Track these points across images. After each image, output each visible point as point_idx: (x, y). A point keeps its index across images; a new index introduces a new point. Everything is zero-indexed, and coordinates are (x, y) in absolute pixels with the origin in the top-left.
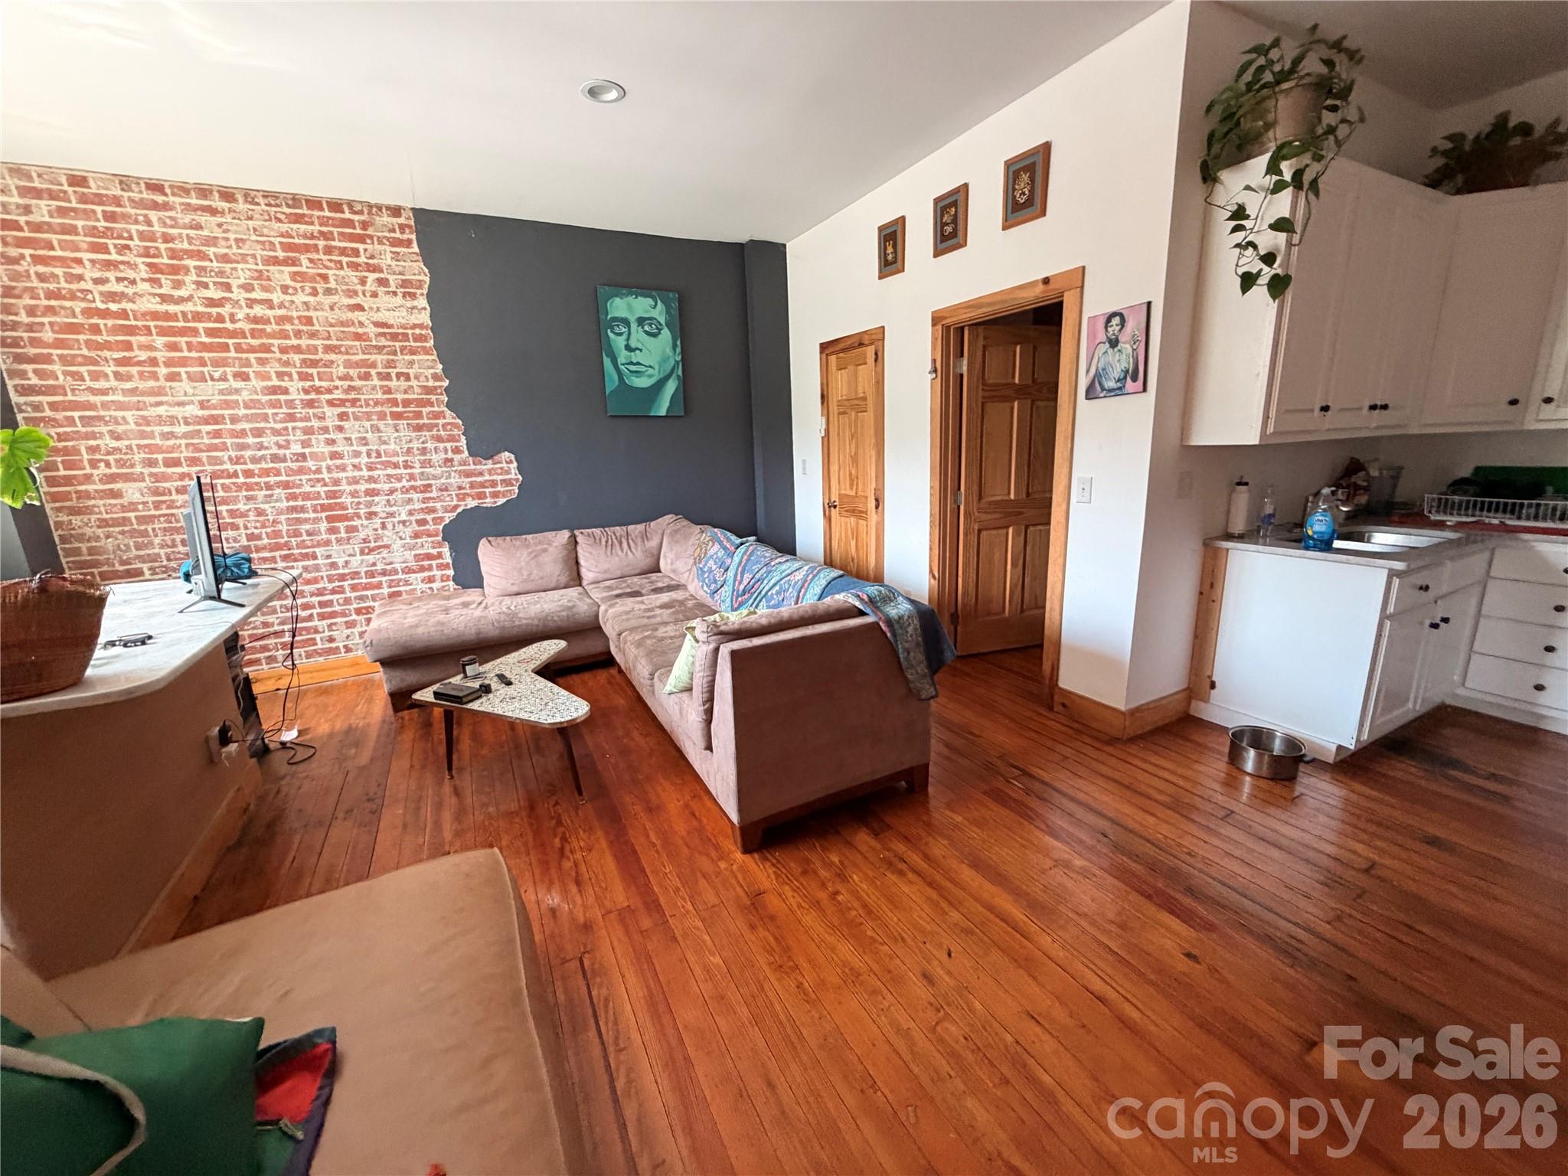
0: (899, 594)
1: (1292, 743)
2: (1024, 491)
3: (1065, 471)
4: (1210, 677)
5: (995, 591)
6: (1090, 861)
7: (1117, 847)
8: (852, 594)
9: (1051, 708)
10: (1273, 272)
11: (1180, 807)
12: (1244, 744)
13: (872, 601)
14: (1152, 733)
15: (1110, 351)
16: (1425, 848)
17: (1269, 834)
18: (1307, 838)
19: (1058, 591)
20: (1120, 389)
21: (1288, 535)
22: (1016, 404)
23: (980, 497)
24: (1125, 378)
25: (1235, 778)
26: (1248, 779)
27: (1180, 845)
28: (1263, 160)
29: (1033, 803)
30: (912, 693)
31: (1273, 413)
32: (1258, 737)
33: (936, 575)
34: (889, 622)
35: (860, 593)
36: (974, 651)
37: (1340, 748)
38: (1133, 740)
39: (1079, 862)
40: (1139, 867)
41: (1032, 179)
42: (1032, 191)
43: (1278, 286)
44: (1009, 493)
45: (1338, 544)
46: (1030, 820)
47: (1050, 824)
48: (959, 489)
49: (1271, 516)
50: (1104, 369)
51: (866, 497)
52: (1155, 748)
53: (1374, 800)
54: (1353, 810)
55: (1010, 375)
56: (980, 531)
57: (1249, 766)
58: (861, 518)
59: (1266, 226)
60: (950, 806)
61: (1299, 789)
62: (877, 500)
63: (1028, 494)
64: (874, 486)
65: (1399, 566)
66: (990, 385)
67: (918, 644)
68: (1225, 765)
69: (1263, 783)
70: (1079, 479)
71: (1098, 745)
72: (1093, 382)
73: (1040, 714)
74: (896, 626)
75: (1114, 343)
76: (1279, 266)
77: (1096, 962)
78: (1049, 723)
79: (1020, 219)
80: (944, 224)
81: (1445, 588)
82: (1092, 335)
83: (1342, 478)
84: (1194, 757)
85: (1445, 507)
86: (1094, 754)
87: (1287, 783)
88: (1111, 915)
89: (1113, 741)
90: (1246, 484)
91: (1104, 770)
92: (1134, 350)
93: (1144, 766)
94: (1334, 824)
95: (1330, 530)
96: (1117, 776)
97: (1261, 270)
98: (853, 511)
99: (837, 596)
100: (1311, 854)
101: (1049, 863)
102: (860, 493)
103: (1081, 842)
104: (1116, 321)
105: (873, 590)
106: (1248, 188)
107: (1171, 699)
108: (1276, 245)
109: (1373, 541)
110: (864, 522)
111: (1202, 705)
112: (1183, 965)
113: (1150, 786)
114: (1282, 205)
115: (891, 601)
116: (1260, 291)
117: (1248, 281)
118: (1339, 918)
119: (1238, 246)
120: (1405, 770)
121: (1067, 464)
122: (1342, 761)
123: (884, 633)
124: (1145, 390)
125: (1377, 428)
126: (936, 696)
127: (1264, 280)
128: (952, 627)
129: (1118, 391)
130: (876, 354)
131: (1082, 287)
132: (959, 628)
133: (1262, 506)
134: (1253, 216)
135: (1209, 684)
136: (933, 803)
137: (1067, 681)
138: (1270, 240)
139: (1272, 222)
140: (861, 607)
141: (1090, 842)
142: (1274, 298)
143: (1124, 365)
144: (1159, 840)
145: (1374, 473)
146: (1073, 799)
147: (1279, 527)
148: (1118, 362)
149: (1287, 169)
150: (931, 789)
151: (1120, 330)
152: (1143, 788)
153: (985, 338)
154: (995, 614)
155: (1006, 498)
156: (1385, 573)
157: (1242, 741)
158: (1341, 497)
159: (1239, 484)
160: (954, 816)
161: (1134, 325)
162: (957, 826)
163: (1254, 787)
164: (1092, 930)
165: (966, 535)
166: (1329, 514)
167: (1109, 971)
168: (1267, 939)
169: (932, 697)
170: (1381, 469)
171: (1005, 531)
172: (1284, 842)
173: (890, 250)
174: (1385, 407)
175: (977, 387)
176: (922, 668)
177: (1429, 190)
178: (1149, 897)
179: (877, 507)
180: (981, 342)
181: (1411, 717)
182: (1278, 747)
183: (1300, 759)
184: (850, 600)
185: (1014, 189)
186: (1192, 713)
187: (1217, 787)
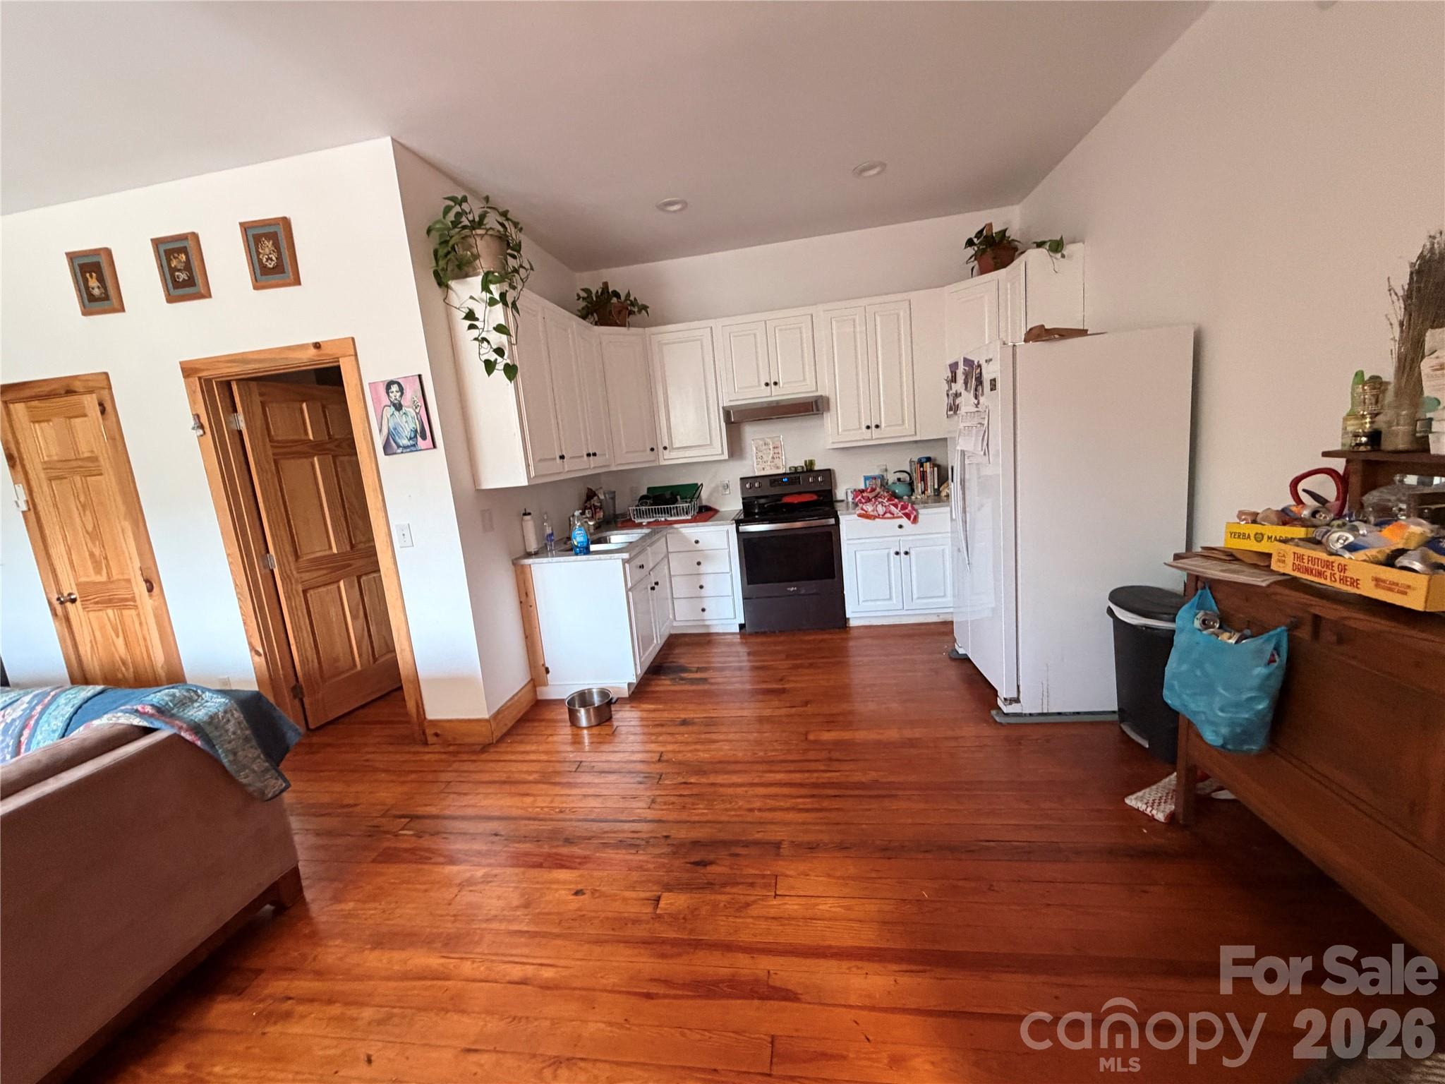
0: (204, 690)
1: (604, 693)
2: (347, 542)
3: (383, 521)
4: (544, 665)
5: (340, 649)
6: (489, 865)
7: (510, 839)
8: (125, 712)
9: (426, 743)
10: (505, 362)
11: (548, 778)
12: (577, 707)
13: (161, 711)
14: (514, 727)
15: (396, 413)
16: (682, 729)
17: (606, 766)
18: (626, 757)
19: (403, 633)
20: (414, 445)
21: (564, 547)
22: (316, 459)
23: (297, 557)
24: (416, 436)
25: (577, 735)
26: (585, 732)
27: (553, 808)
28: (477, 281)
29: (426, 842)
30: (249, 798)
31: (531, 462)
32: (583, 698)
33: (261, 651)
34: (196, 728)
35: (139, 708)
36: (332, 716)
37: (629, 684)
38: (501, 740)
39: (480, 873)
40: (528, 845)
41: (277, 246)
42: (279, 258)
43: (510, 371)
44: (330, 548)
45: (593, 548)
46: (424, 860)
47: (447, 853)
48: (268, 551)
49: (552, 535)
50: (395, 429)
51: (129, 581)
52: (519, 738)
53: (654, 710)
54: (645, 723)
55: (302, 431)
56: (305, 592)
57: (584, 722)
58: (126, 607)
59: (491, 329)
60: (336, 899)
61: (615, 724)
62: (147, 581)
63: (352, 546)
64: (137, 564)
65: (626, 556)
66: (278, 442)
67: (247, 740)
68: (569, 728)
69: (595, 731)
70: (396, 526)
71: (474, 758)
72: (388, 439)
73: (418, 753)
74: (208, 729)
75: (398, 407)
76: (508, 357)
77: (514, 952)
78: (427, 757)
79: (273, 282)
80: (173, 270)
81: (651, 565)
82: (376, 400)
83: (586, 502)
84: (549, 732)
85: (641, 514)
86: (471, 767)
87: (607, 723)
88: (515, 903)
89: (485, 748)
90: (529, 514)
91: (486, 777)
92: (417, 414)
93: (513, 757)
94: (639, 738)
95: (585, 540)
96: (496, 777)
97: (496, 360)
98: (110, 601)
99: (96, 723)
100: (631, 766)
101: (455, 890)
102: (115, 576)
103: (479, 853)
104: (395, 388)
105: (160, 696)
106: (472, 298)
107: (519, 695)
108: (501, 342)
109: (612, 541)
110: (133, 612)
111: (544, 688)
112: (575, 903)
113: (521, 772)
114: (498, 314)
115: (192, 701)
116: (499, 373)
117: (490, 366)
118: (653, 801)
119: (476, 339)
120: (664, 684)
121: (382, 514)
122: (633, 693)
123: (192, 744)
124: (435, 446)
125: (594, 468)
126: (288, 786)
127: (500, 366)
128: (297, 702)
129: (412, 448)
130: (101, 404)
131: (356, 355)
132: (306, 700)
133: (543, 529)
134: (481, 318)
135: (544, 671)
136: (314, 909)
137: (434, 711)
138: (498, 339)
139: (495, 326)
140: (145, 724)
141: (484, 848)
142: (510, 380)
143: (412, 426)
144: (537, 813)
145: (602, 497)
146: (464, 818)
147: (557, 543)
148: (407, 424)
149: (495, 290)
150: (308, 895)
151: (401, 396)
152: (517, 777)
153: (261, 395)
154: (348, 671)
155: (327, 553)
156: (620, 563)
157: (574, 706)
158: (588, 516)
159: (525, 514)
160: (343, 906)
161: (412, 393)
162: (350, 915)
163: (591, 736)
164: (503, 926)
165: (288, 598)
166: (582, 528)
167: (526, 951)
168: (621, 844)
169: (282, 791)
170: (604, 494)
171: (335, 586)
172: (615, 766)
173: (93, 283)
174: (595, 454)
175: (264, 445)
176: (261, 764)
177: (581, 320)
178: (540, 866)
179: (150, 590)
180: (257, 399)
181: (658, 649)
182: (597, 700)
183: (610, 703)
184: (122, 721)
185: (258, 253)
186: (540, 698)
187: (569, 748)
